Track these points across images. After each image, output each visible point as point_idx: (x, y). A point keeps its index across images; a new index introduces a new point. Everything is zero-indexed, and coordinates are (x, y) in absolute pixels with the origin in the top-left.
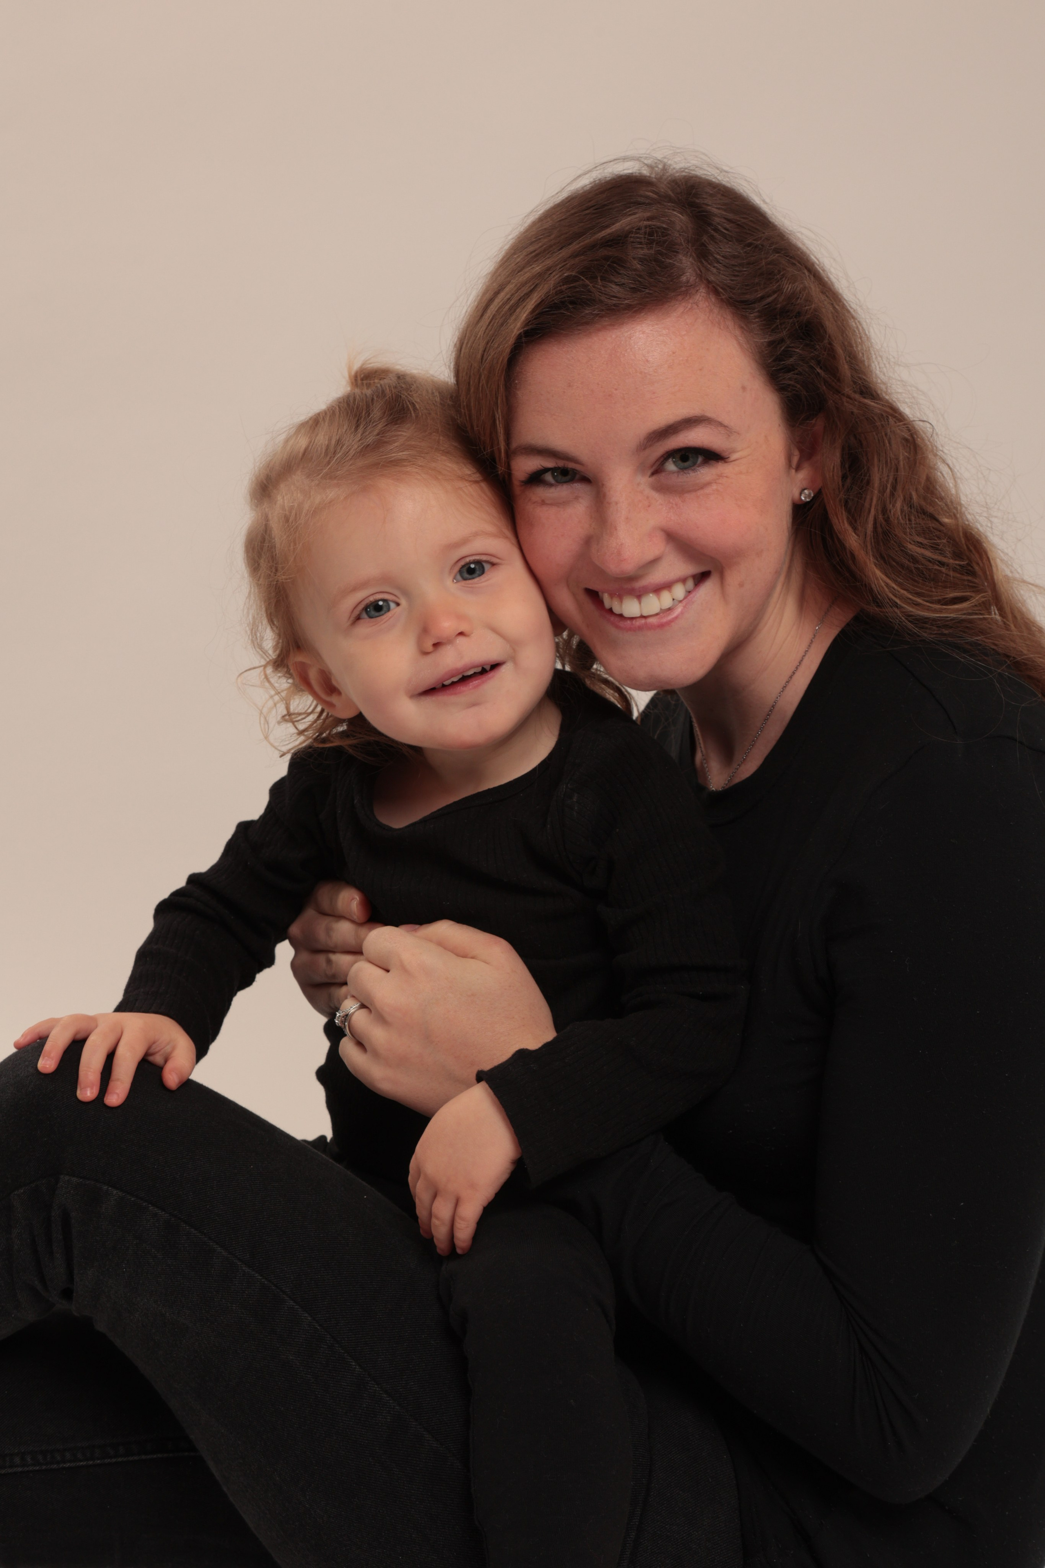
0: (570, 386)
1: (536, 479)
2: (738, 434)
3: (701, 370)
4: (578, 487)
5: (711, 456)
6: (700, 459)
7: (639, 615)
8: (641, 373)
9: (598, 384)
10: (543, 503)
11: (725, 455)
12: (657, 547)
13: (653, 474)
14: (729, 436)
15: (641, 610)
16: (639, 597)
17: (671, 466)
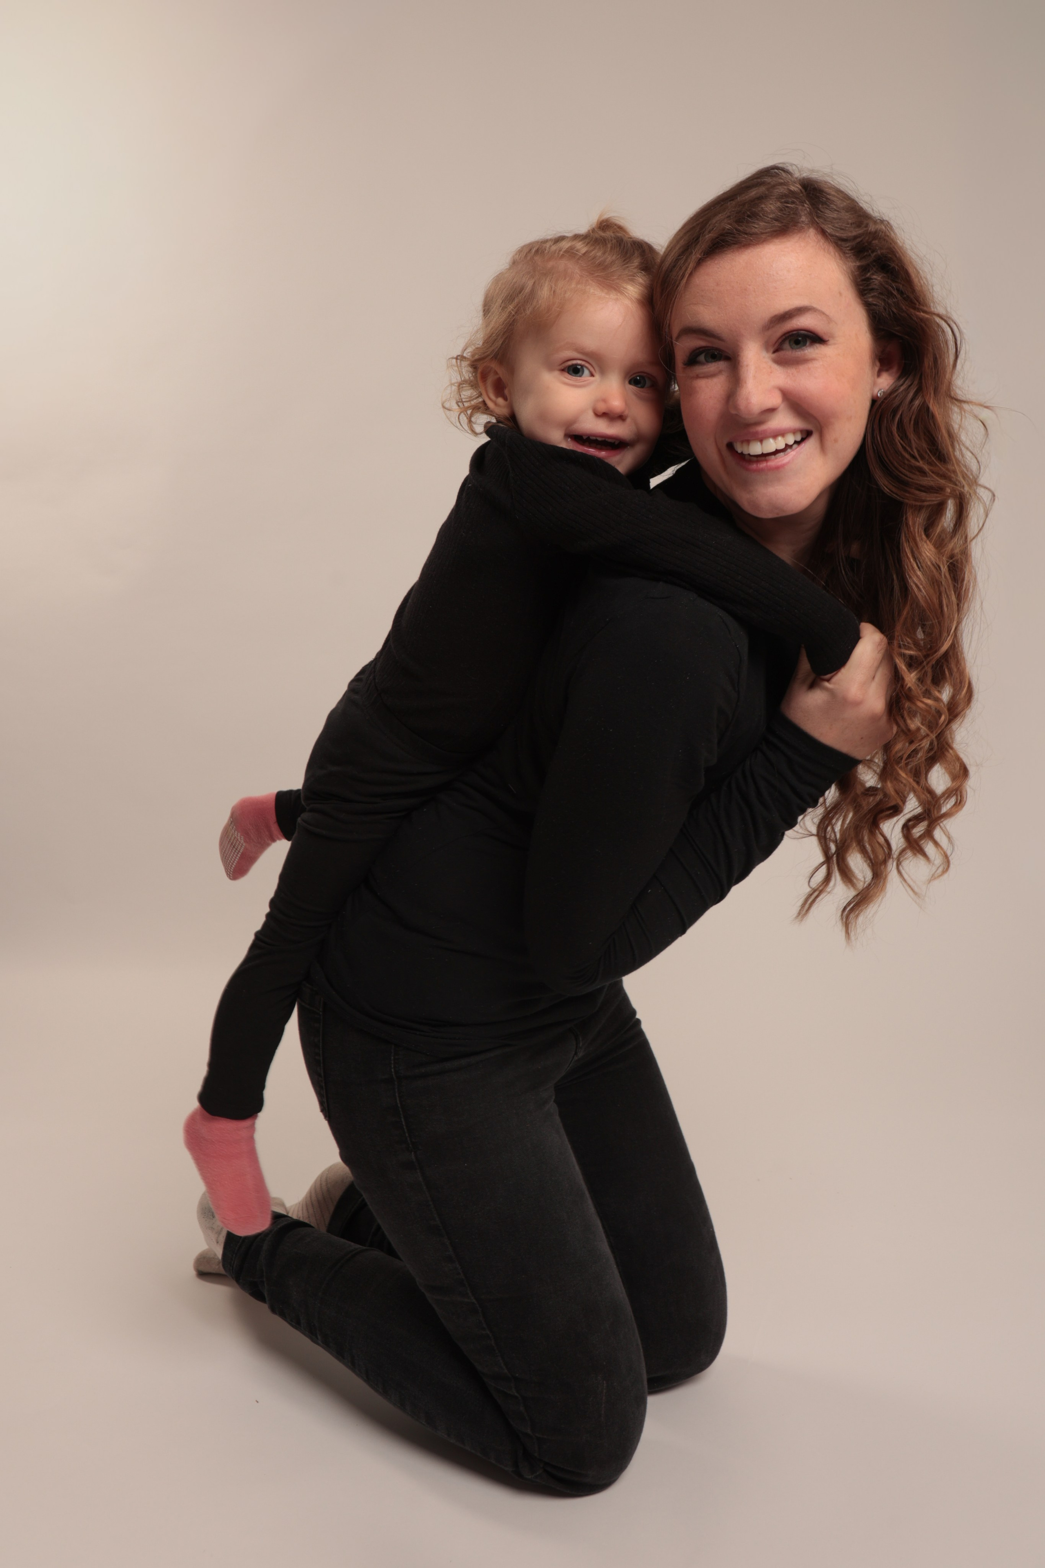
0: (718, 285)
1: (693, 360)
2: (836, 323)
3: (810, 275)
4: (721, 365)
5: (815, 338)
6: (808, 343)
7: (760, 453)
8: (767, 274)
9: (737, 282)
10: (698, 377)
11: (825, 338)
12: (775, 400)
13: (774, 352)
14: (829, 323)
15: (762, 450)
16: (761, 441)
17: (787, 345)
